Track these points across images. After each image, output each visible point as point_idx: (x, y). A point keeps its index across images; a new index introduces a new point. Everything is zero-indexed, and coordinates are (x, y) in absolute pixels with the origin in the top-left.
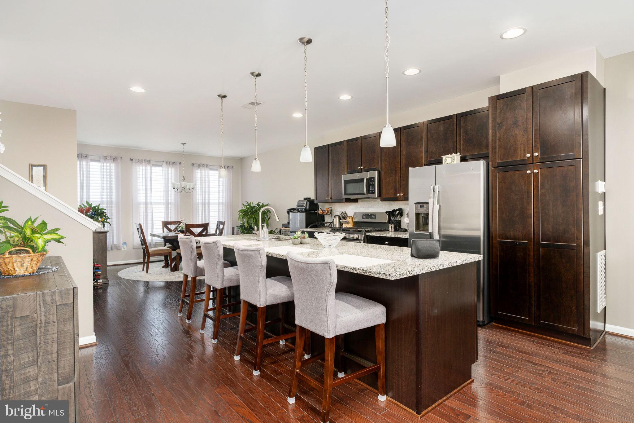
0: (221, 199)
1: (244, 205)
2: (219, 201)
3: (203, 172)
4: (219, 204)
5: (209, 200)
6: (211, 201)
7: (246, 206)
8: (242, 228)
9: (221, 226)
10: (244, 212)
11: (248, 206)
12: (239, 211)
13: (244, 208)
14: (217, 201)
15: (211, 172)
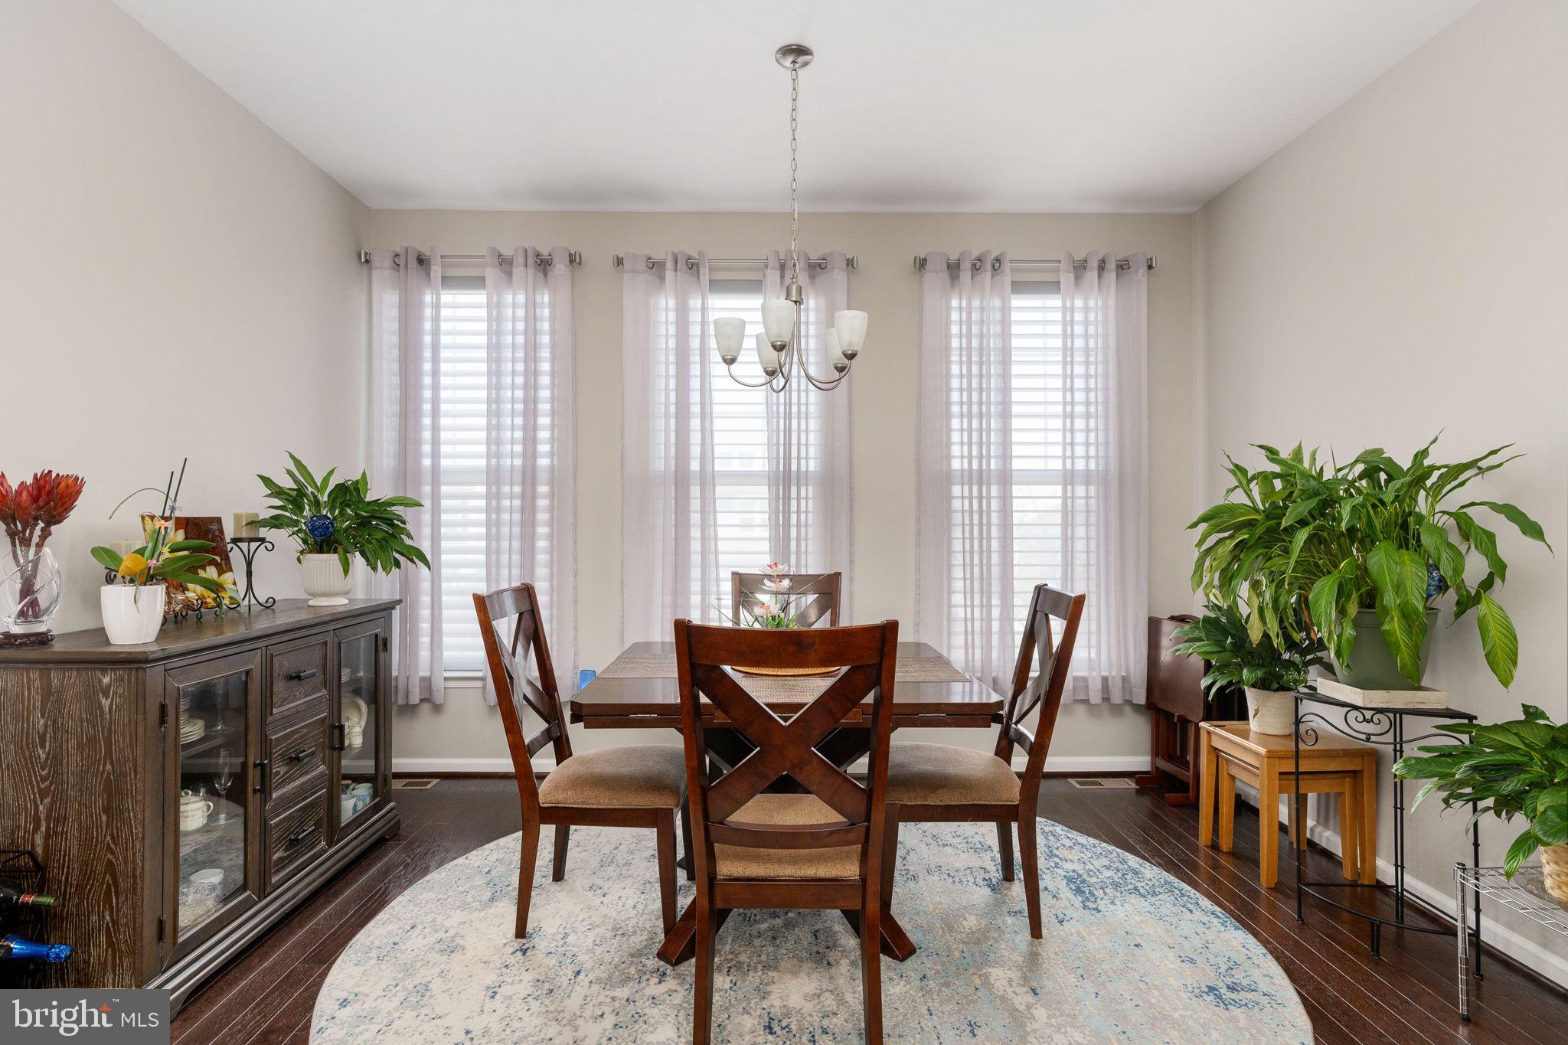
0: (1080, 451)
1: (1244, 471)
2: (1069, 467)
3: (976, 303)
4: (1068, 478)
5: (1006, 457)
6: (1017, 464)
7: (1266, 478)
8: (1220, 643)
9: (1057, 626)
10: (1238, 527)
11: (1276, 476)
12: (1204, 519)
13: (1239, 498)
14: (1057, 465)
15: (1017, 301)
